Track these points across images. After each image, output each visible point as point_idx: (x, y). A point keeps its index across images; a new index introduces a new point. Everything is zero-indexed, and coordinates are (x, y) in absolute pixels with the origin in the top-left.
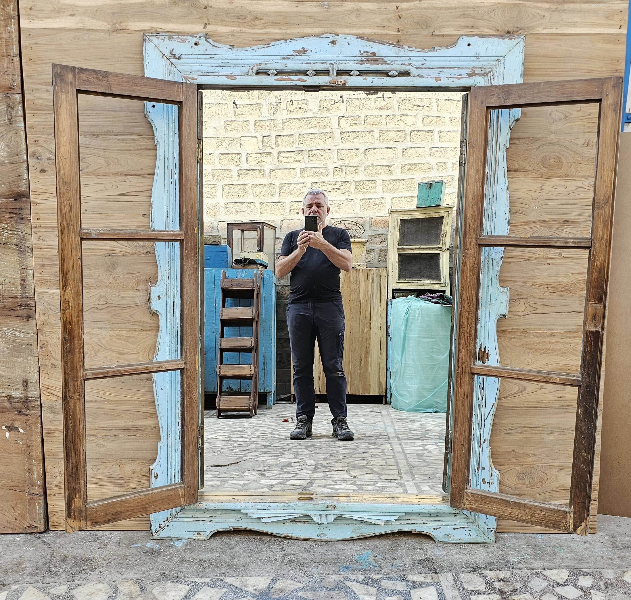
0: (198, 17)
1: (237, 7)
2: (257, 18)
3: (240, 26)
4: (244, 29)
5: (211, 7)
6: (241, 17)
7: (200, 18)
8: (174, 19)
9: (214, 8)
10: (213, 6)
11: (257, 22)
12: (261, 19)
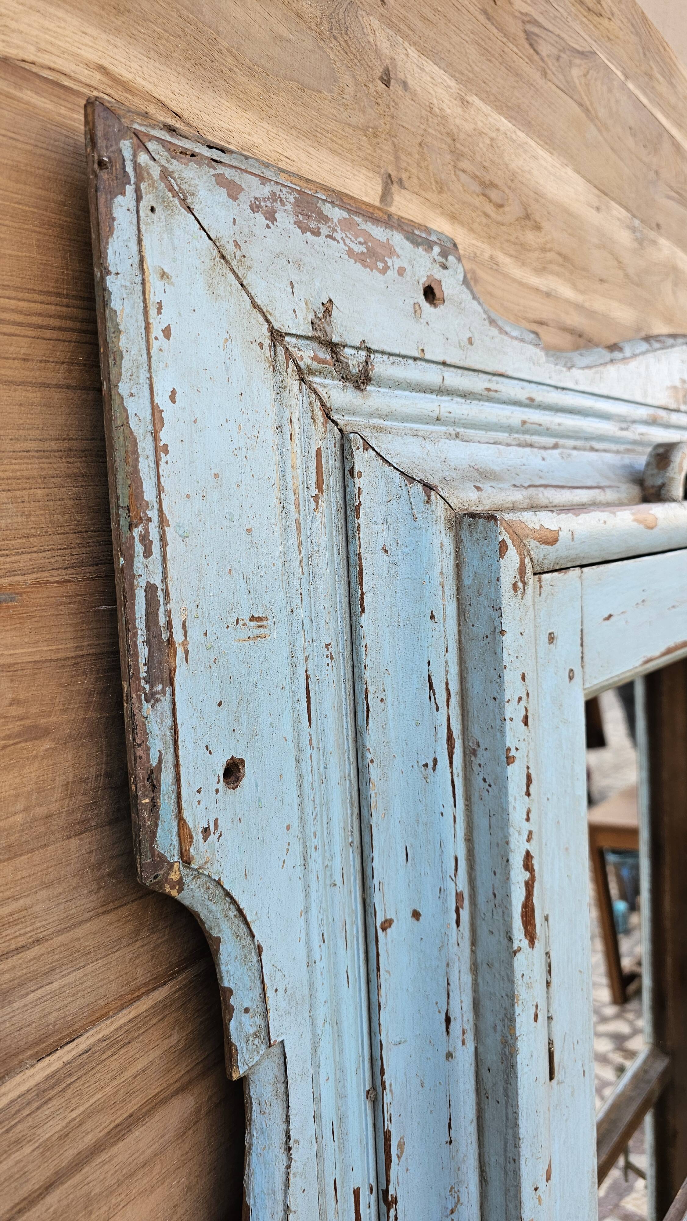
0: (358, 119)
1: (481, 133)
2: (527, 217)
3: (491, 238)
4: (501, 257)
5: (405, 84)
6: (494, 194)
7: (364, 130)
8: (250, 72)
9: (414, 96)
10: (410, 82)
11: (530, 237)
12: (538, 227)
